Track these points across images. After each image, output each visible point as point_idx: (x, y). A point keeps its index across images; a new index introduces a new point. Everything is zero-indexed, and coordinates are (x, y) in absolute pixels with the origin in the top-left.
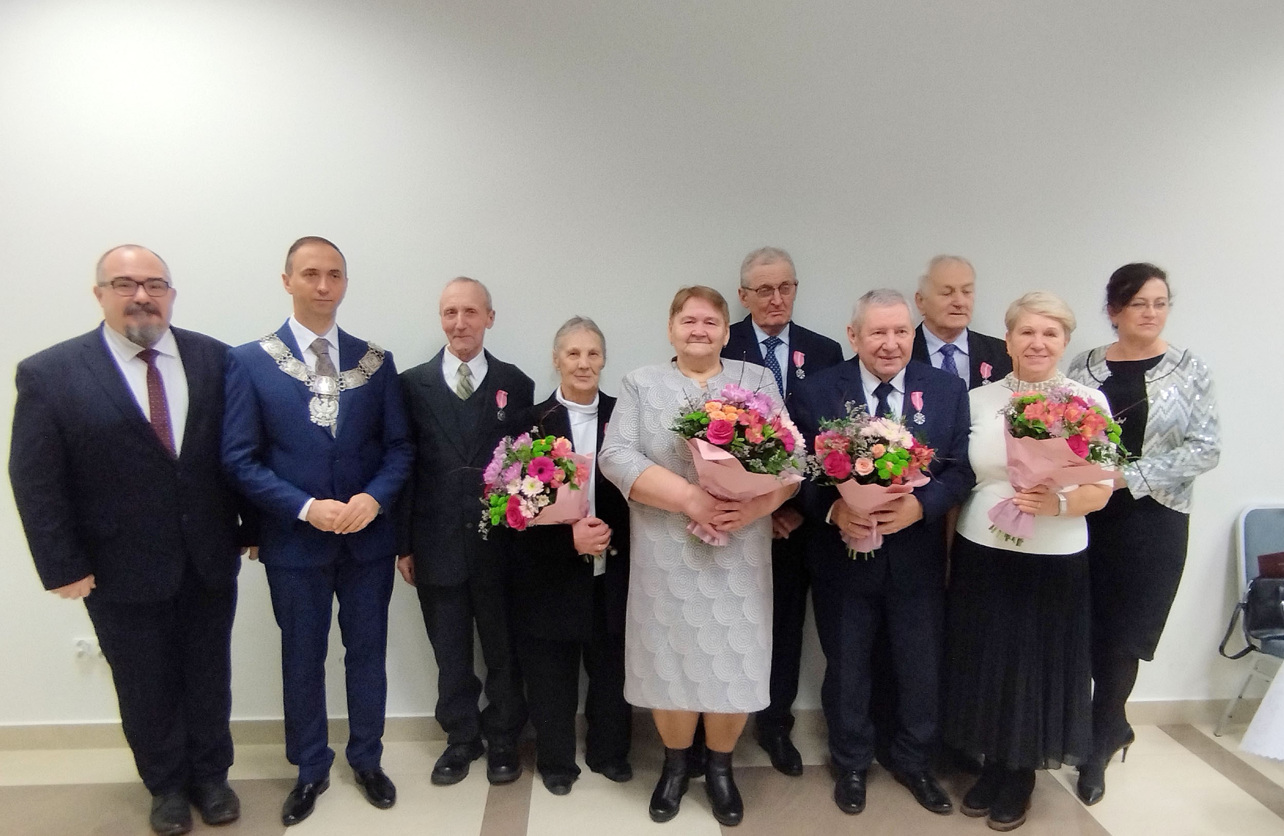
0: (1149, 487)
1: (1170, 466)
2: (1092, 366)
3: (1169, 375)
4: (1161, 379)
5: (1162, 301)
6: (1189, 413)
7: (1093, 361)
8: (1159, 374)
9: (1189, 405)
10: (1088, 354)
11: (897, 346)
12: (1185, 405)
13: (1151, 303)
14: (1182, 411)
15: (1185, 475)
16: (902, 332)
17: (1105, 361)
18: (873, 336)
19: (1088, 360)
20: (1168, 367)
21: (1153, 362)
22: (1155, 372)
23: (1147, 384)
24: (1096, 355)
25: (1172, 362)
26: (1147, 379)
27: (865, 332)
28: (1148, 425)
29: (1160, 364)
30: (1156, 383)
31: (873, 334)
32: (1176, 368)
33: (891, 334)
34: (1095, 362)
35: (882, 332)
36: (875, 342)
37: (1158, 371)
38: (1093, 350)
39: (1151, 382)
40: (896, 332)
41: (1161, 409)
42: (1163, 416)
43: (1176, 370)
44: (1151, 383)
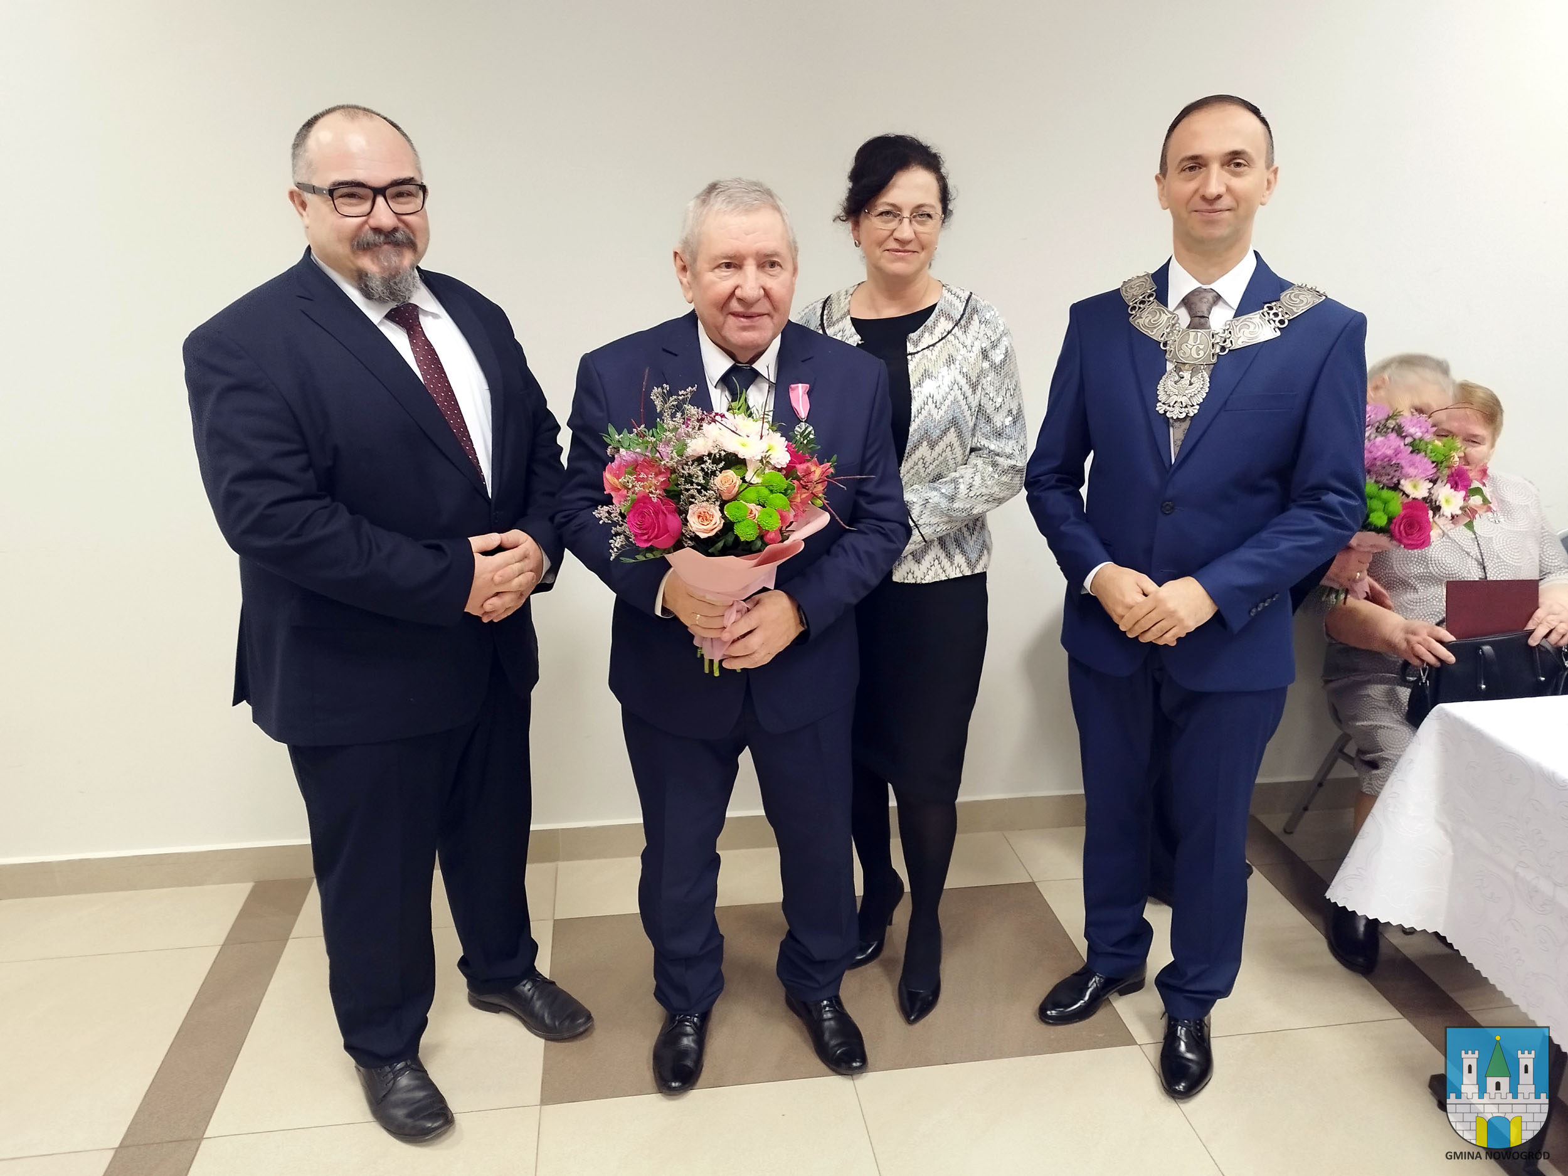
0: (922, 536)
1: (952, 499)
2: (829, 326)
3: (944, 341)
4: (931, 348)
5: (927, 210)
6: (974, 404)
7: (830, 317)
8: (927, 340)
9: (974, 392)
10: (821, 305)
11: (762, 292)
12: (969, 392)
13: (906, 214)
14: (963, 403)
15: (975, 512)
16: (773, 264)
17: (849, 317)
18: (716, 270)
19: (822, 315)
20: (944, 325)
21: (919, 319)
22: (921, 336)
23: (909, 357)
24: (835, 307)
25: (949, 317)
26: (910, 348)
27: (702, 264)
28: (913, 428)
29: (929, 322)
30: (924, 356)
31: (719, 266)
32: (953, 328)
33: (750, 267)
34: (834, 319)
35: (733, 263)
36: (723, 282)
37: (926, 335)
38: (829, 297)
39: (914, 353)
40: (761, 266)
41: (930, 400)
42: (934, 411)
43: (953, 332)
44: (916, 355)
